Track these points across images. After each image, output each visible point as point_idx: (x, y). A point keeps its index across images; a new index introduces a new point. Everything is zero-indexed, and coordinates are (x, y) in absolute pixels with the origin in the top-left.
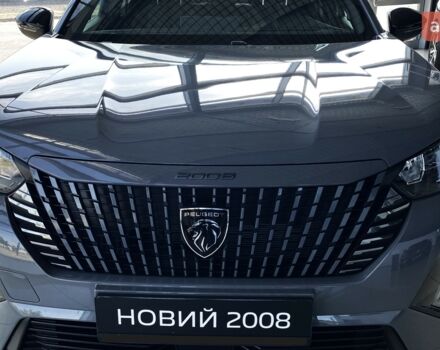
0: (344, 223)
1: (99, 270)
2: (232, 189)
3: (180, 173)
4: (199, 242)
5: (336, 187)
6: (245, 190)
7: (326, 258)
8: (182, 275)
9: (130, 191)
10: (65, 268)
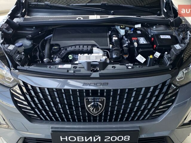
0: (152, 101)
1: (52, 120)
2: (107, 90)
3: (84, 83)
4: (93, 110)
5: (150, 87)
6: (112, 90)
7: (145, 114)
8: (86, 122)
9: (63, 91)
10: (37, 119)
